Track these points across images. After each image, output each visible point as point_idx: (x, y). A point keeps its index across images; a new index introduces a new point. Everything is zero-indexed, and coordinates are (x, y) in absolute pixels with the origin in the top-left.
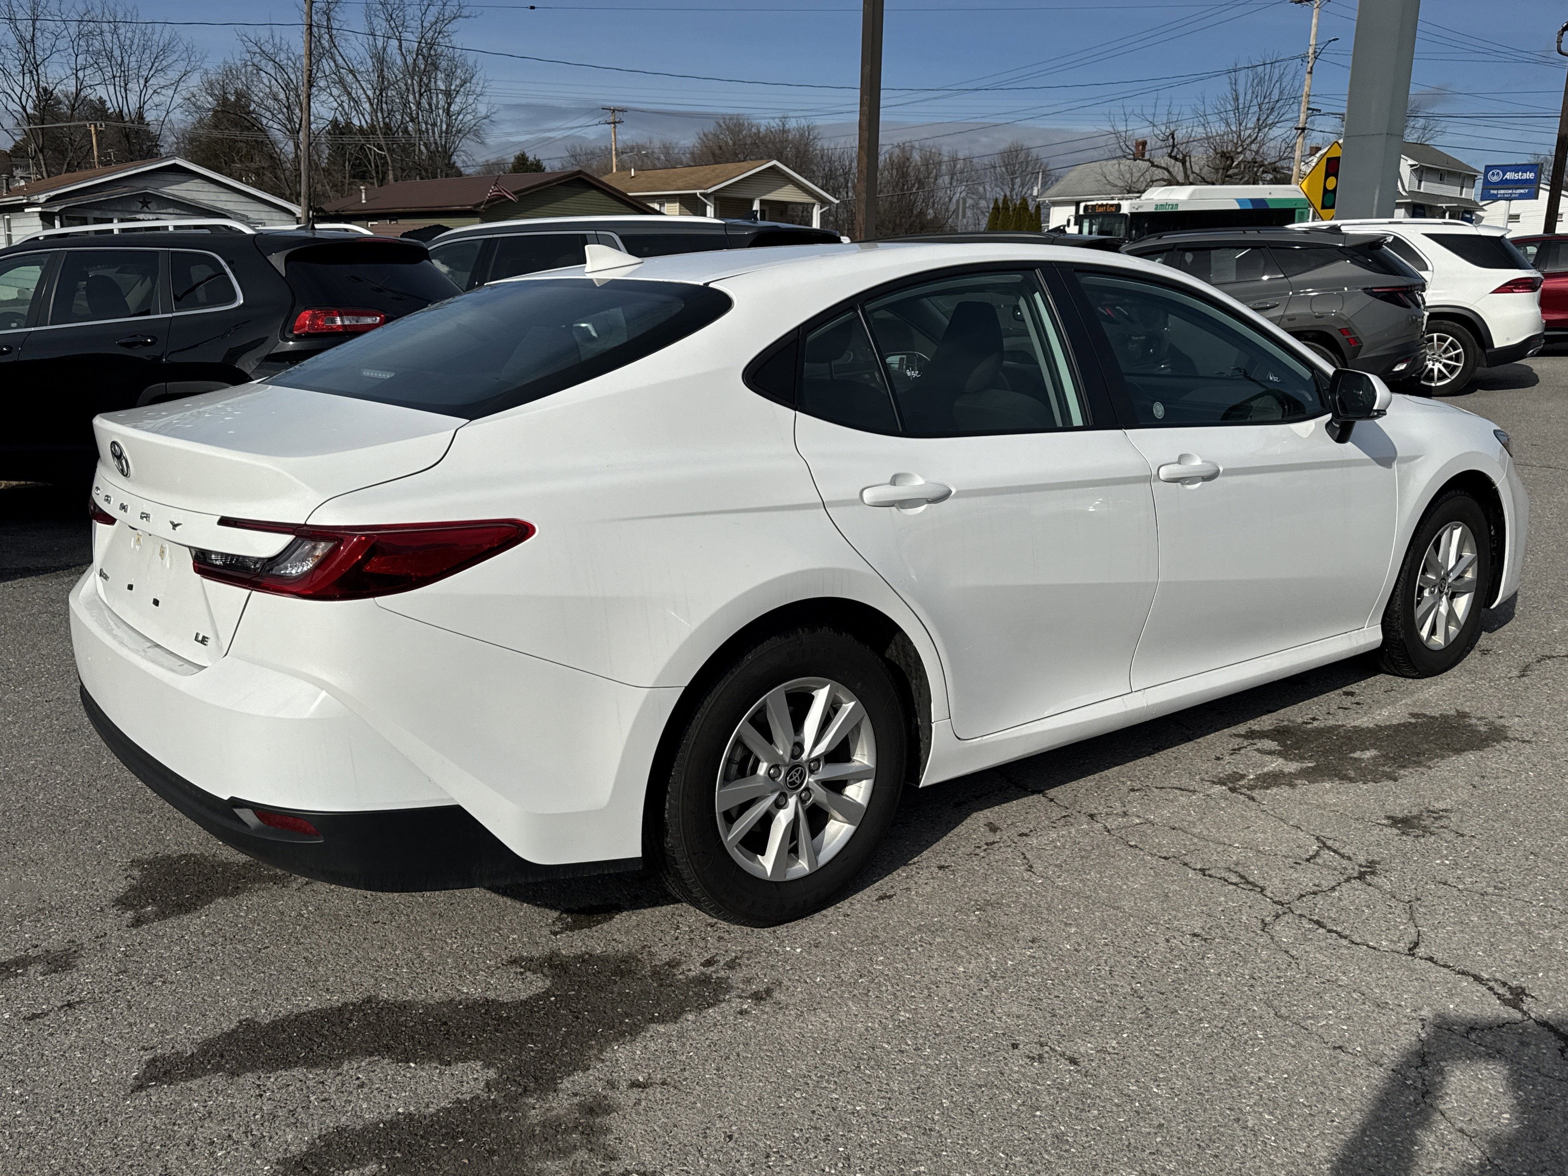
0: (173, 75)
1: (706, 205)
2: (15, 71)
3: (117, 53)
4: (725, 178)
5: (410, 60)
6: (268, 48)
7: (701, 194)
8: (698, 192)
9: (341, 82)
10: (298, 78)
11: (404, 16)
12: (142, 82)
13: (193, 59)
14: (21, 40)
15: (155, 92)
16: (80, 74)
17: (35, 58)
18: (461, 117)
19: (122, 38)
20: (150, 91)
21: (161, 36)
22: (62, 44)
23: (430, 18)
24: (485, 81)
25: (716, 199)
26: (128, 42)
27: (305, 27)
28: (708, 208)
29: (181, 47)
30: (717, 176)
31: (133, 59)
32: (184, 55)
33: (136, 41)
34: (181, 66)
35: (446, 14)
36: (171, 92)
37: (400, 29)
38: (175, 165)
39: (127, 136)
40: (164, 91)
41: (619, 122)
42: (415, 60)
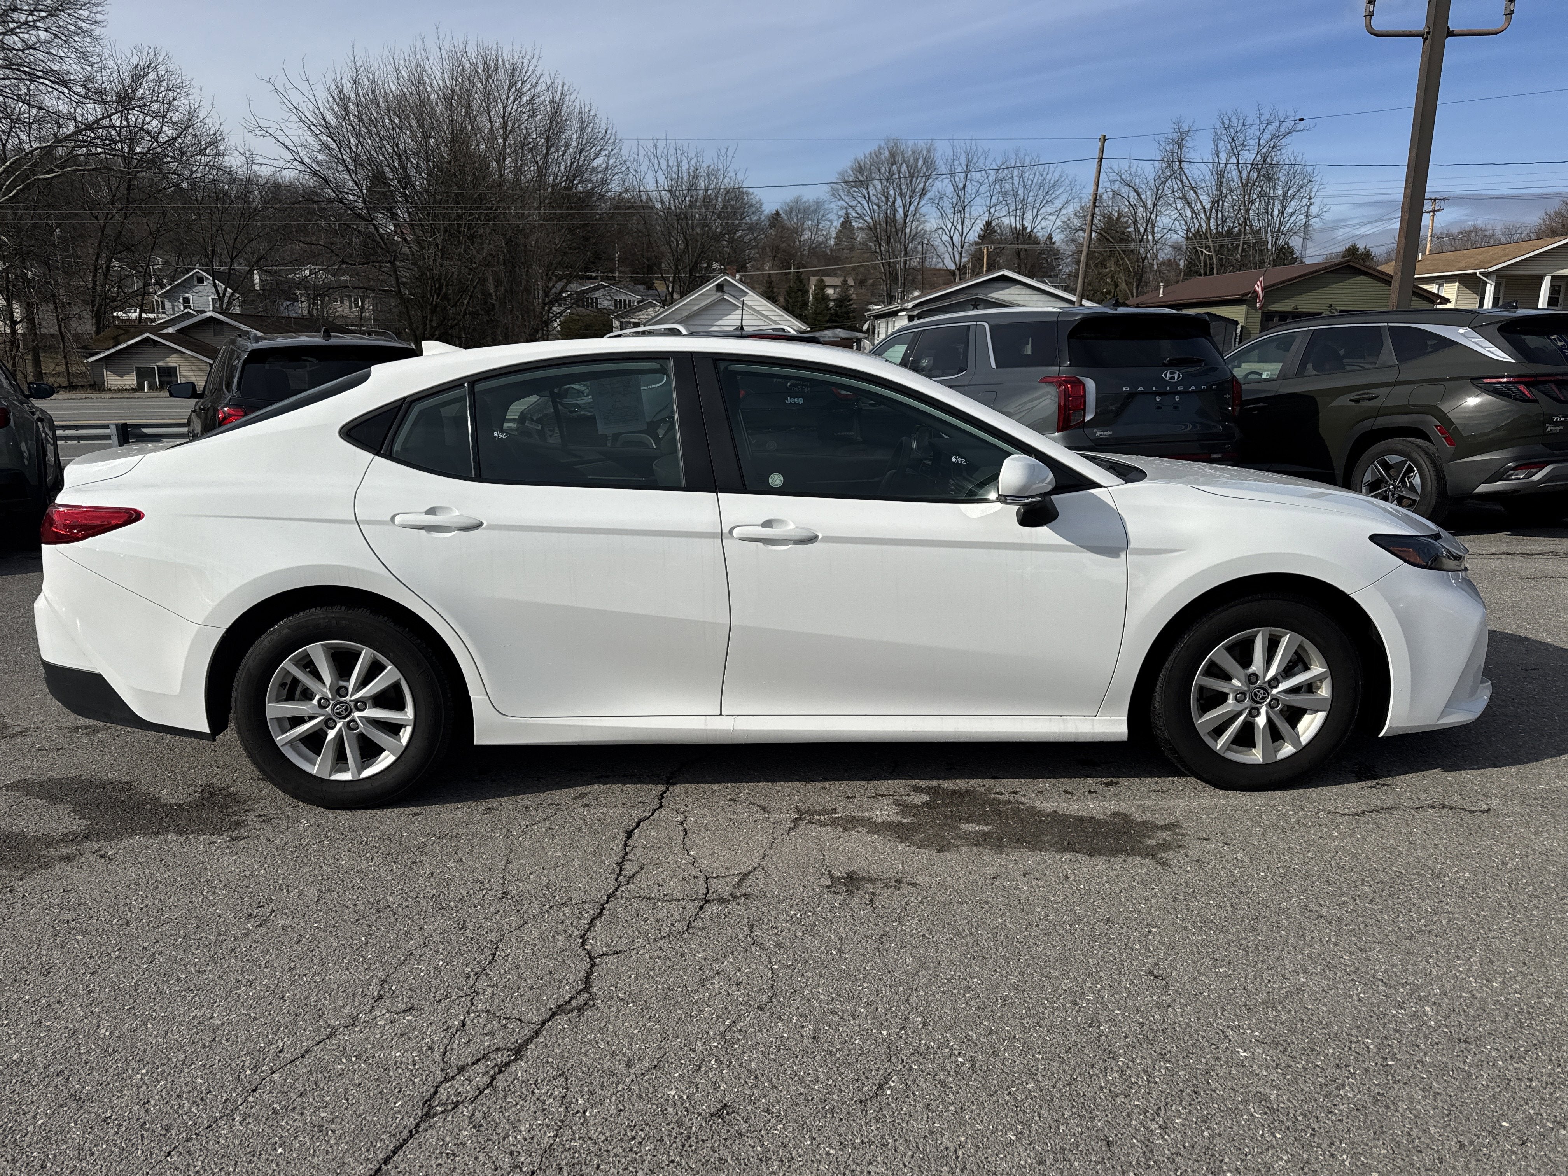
0: (1058, 204)
1: (1486, 283)
2: (950, 212)
3: (1021, 192)
4: (1511, 257)
5: (1244, 174)
6: (1125, 176)
7: (1480, 273)
8: (1478, 271)
9: (1184, 197)
10: (1148, 197)
11: (1245, 137)
12: (1035, 211)
13: (1074, 190)
14: (956, 188)
15: (1044, 218)
16: (992, 210)
17: (964, 201)
18: (1294, 218)
19: (1026, 180)
20: (1039, 218)
21: (1054, 173)
22: (983, 189)
23: (1267, 136)
24: (1320, 185)
25: (1498, 277)
26: (1030, 182)
27: (1097, 160)
28: (1488, 286)
29: (1067, 182)
30: (1506, 255)
31: (1031, 194)
32: (1068, 188)
33: (1035, 181)
34: (1063, 198)
35: (1282, 130)
36: (1055, 217)
37: (1239, 148)
38: (1003, 275)
39: (1019, 254)
40: (1050, 217)
41: (1438, 210)
42: (1249, 173)
